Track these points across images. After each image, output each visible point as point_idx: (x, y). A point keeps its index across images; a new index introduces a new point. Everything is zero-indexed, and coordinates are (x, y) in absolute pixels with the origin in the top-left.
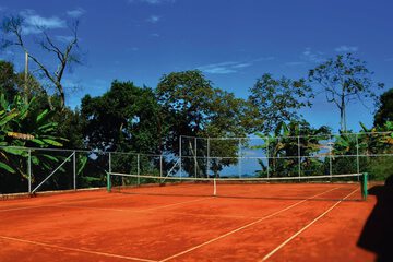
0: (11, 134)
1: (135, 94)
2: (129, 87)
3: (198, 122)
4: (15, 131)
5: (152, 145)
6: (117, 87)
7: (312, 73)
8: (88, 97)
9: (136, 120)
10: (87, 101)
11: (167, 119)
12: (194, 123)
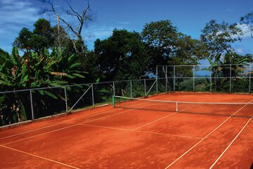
0: (53, 73)
1: (128, 37)
2: (124, 33)
3: (168, 54)
4: (55, 71)
5: (139, 70)
6: (116, 33)
7: (242, 19)
8: (98, 40)
9: (129, 54)
10: (98, 43)
11: (149, 53)
12: (166, 55)
